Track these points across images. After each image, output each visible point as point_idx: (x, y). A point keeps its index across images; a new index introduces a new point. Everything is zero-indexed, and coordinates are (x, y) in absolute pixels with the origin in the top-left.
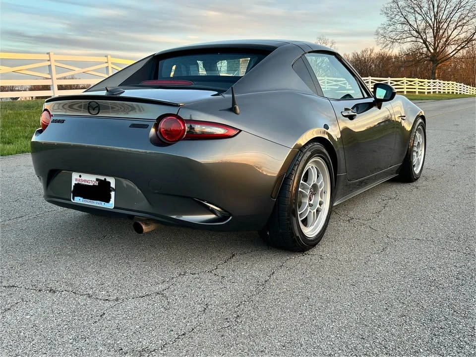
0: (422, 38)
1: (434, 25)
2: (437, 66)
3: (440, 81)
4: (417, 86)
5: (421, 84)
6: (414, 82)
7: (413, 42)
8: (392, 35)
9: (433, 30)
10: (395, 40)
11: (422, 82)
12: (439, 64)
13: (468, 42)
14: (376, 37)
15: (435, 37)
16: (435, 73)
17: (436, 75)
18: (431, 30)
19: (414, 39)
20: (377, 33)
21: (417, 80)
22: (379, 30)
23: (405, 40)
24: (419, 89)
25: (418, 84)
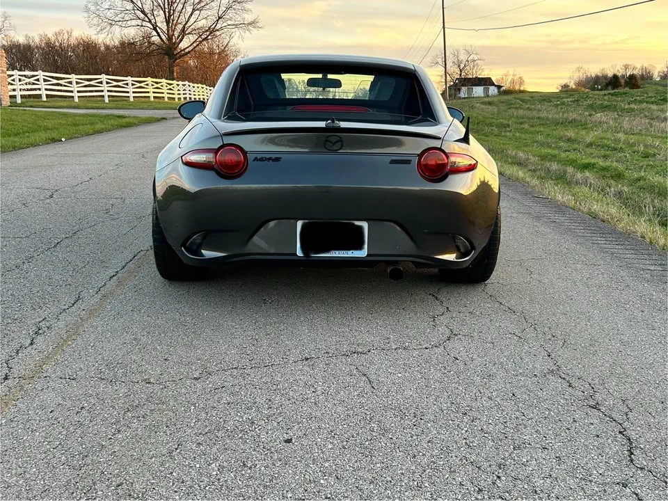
0: (150, 22)
1: (164, 5)
2: (174, 62)
3: (178, 83)
4: (150, 89)
5: (156, 85)
6: (146, 83)
7: (139, 27)
8: (110, 14)
9: (164, 12)
10: (113, 23)
11: (157, 83)
12: (176, 59)
13: (211, 33)
14: (86, 15)
15: (168, 22)
16: (173, 72)
17: (175, 74)
18: (162, 12)
19: (139, 22)
20: (87, 10)
21: (149, 80)
22: (89, 5)
23: (129, 22)
24: (154, 92)
25: (152, 85)
